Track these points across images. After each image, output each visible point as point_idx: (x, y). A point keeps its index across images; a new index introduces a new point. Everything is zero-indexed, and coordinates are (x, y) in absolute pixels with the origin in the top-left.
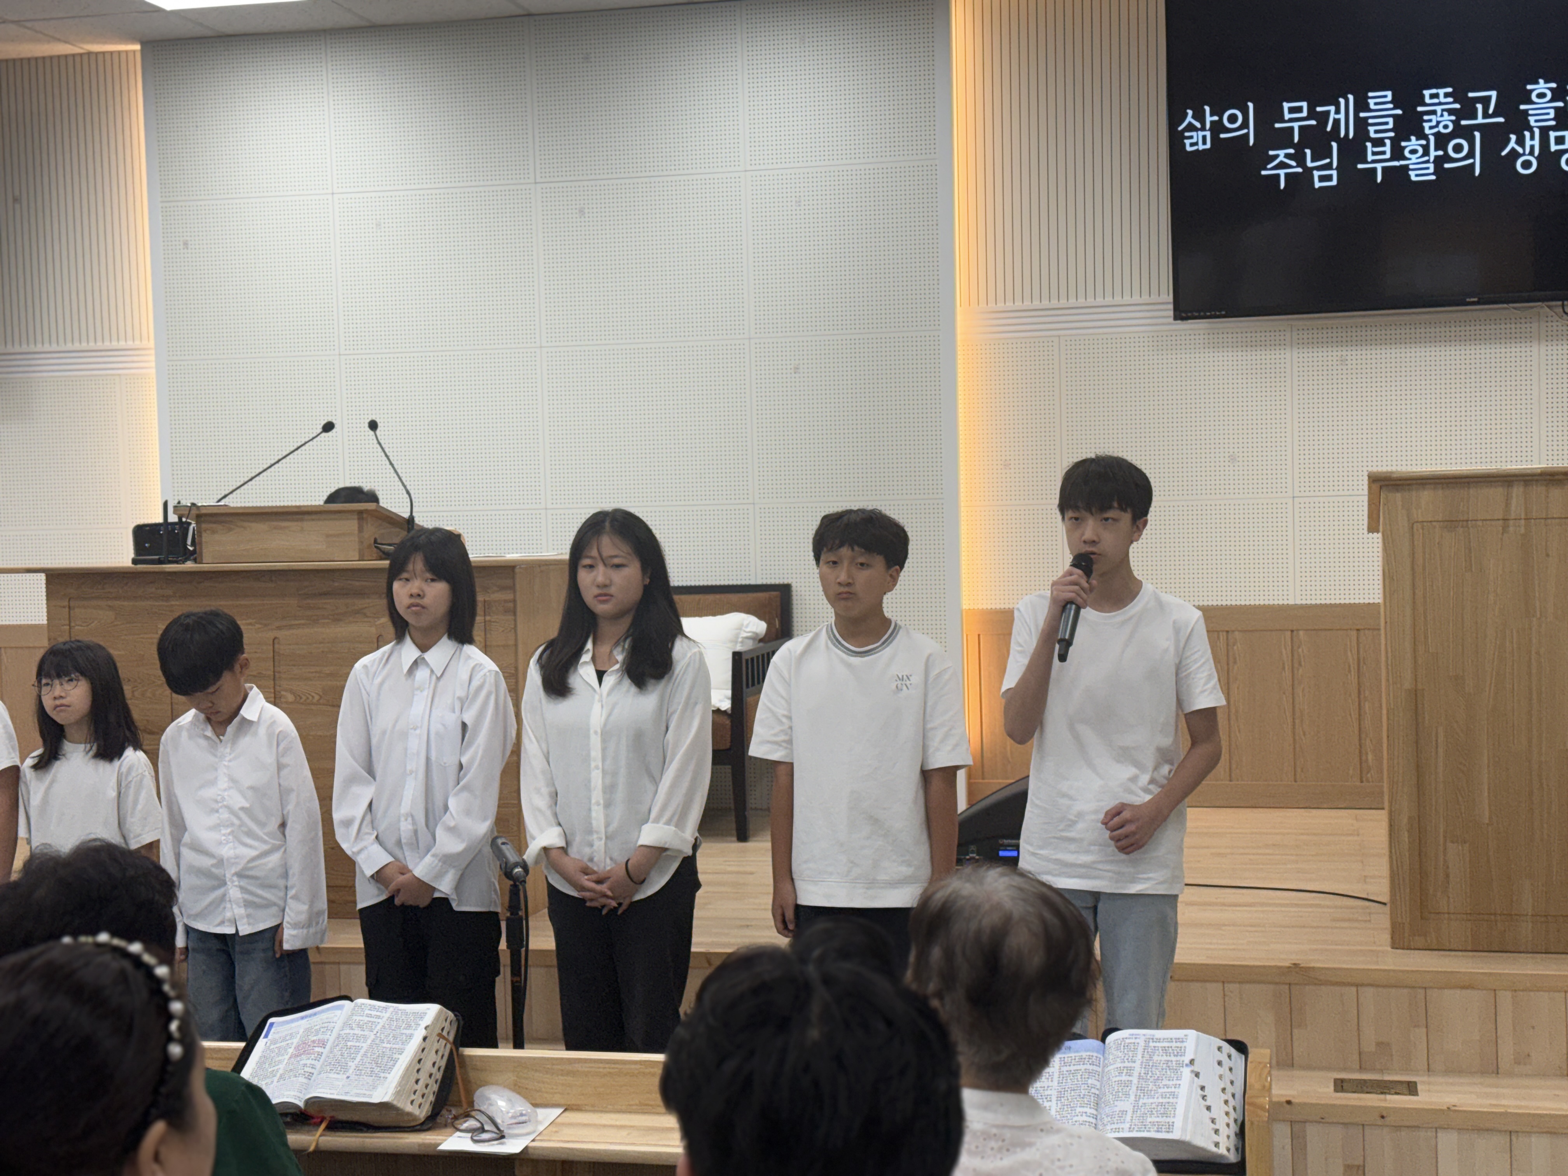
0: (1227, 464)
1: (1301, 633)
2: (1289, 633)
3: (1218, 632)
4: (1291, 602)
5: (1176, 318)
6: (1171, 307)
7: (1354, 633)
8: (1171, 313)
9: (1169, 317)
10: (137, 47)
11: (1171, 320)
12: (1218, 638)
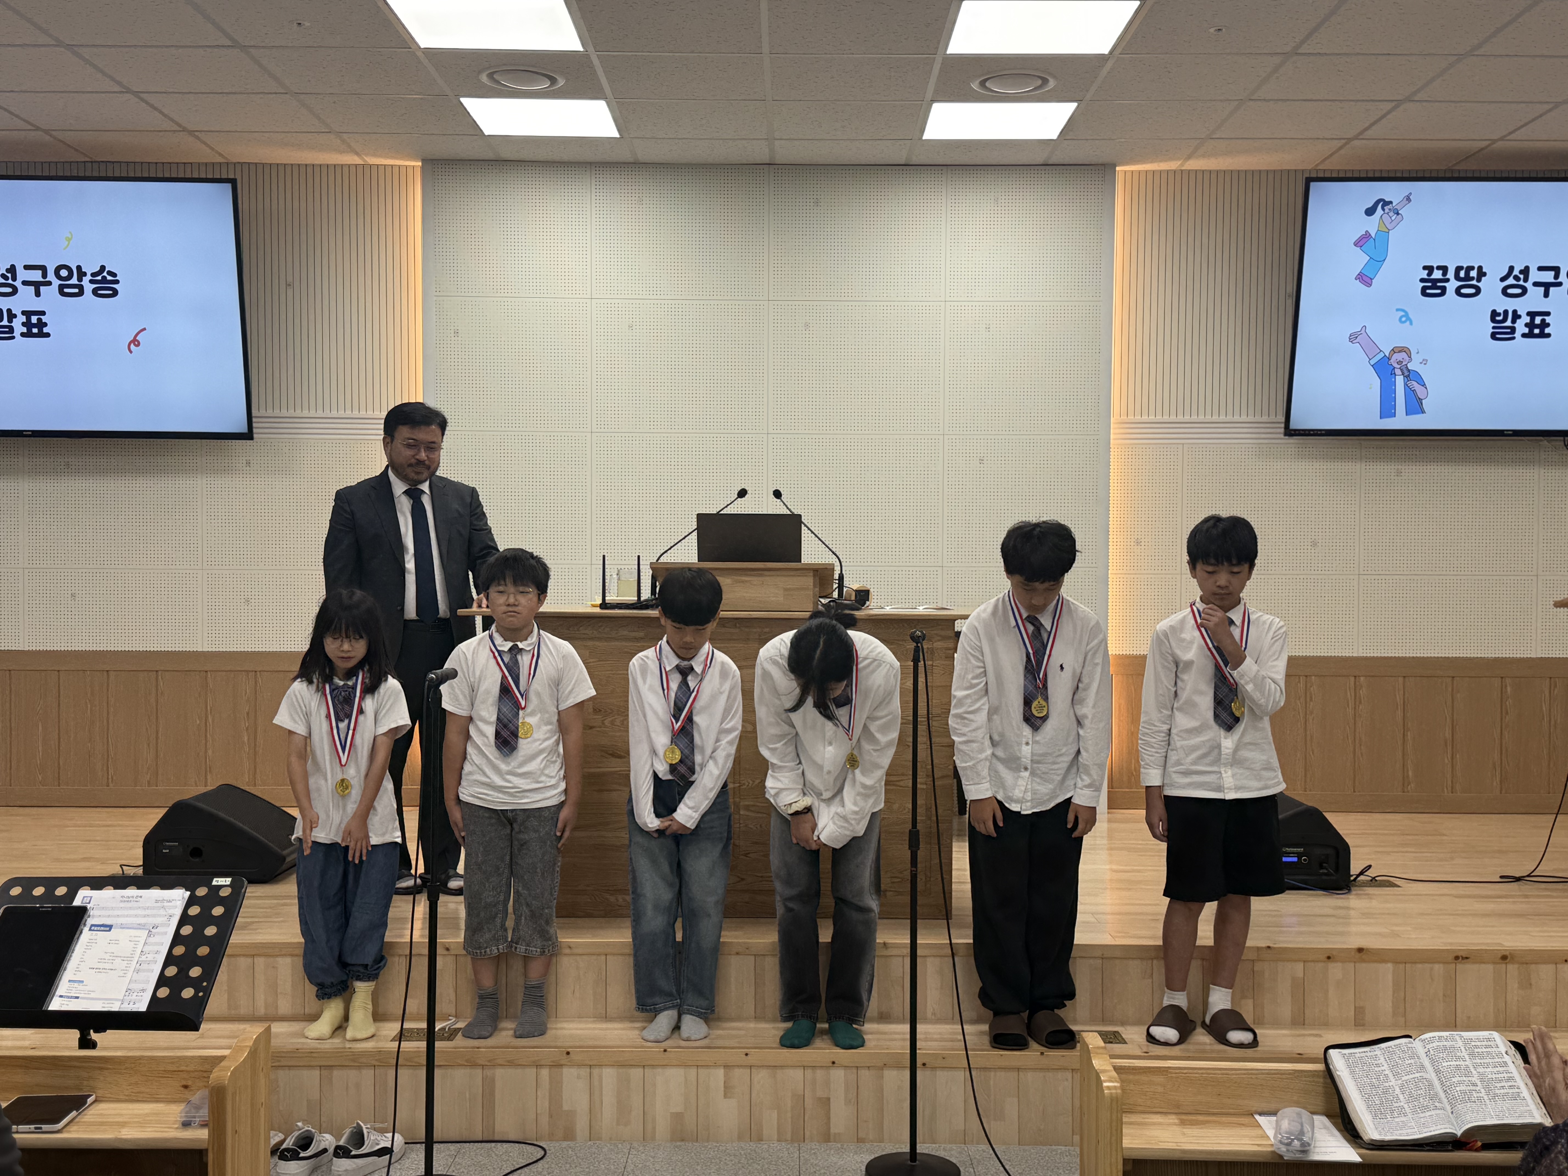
0: (1309, 547)
1: (1362, 679)
2: (1352, 679)
3: (1299, 676)
4: (1355, 655)
5: (1286, 434)
6: (1283, 425)
7: (1401, 679)
8: (1282, 430)
9: (1280, 433)
10: (420, 164)
11: (1282, 436)
12: (1299, 682)
